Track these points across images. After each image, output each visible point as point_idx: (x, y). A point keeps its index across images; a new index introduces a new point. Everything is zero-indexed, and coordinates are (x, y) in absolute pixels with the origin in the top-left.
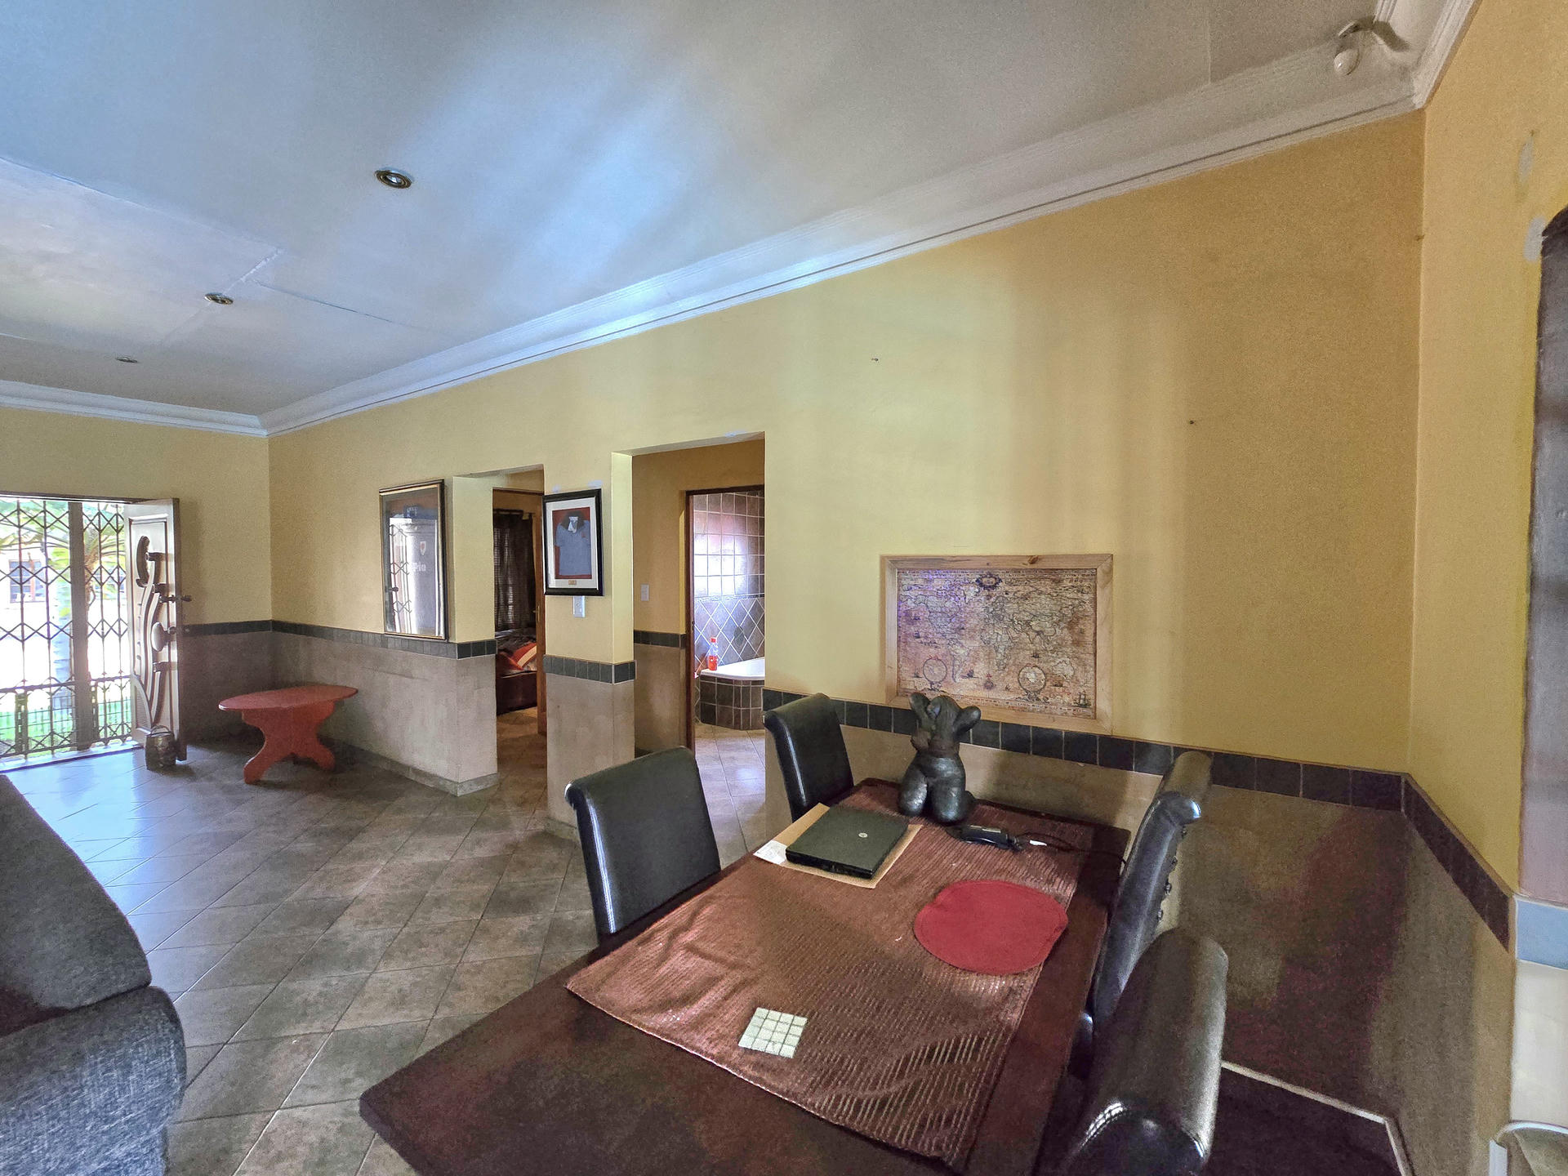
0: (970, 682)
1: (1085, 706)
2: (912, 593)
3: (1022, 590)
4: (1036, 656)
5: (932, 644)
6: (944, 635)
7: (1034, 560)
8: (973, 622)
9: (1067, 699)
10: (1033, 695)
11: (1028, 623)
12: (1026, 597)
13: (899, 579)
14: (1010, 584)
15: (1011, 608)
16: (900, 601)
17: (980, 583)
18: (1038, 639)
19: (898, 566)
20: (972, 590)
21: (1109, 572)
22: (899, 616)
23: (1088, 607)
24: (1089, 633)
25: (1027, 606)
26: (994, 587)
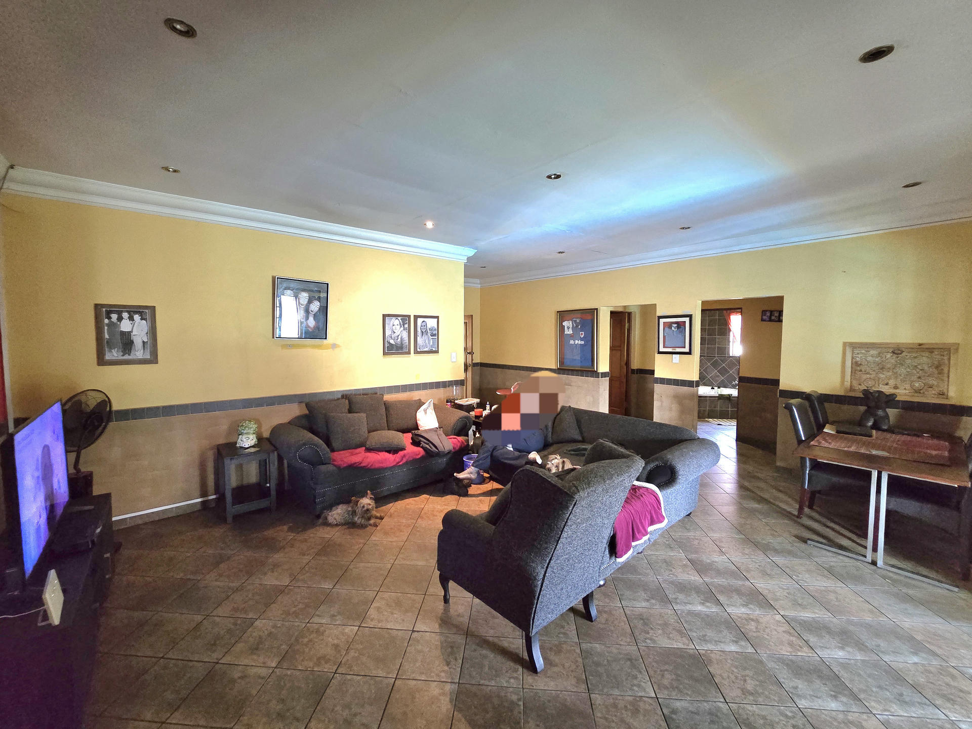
0: (887, 387)
1: (943, 394)
2: (859, 356)
3: (914, 355)
4: (919, 378)
5: (868, 373)
6: (874, 371)
7: (920, 345)
8: (889, 366)
9: (934, 392)
10: (918, 391)
11: (916, 366)
12: (915, 357)
13: (853, 351)
14: (909, 353)
15: (908, 361)
16: (853, 358)
17: (893, 352)
18: (921, 372)
19: (854, 346)
20: (889, 356)
21: (957, 350)
22: (852, 364)
23: (947, 362)
24: (946, 370)
25: (916, 360)
26: (900, 354)
